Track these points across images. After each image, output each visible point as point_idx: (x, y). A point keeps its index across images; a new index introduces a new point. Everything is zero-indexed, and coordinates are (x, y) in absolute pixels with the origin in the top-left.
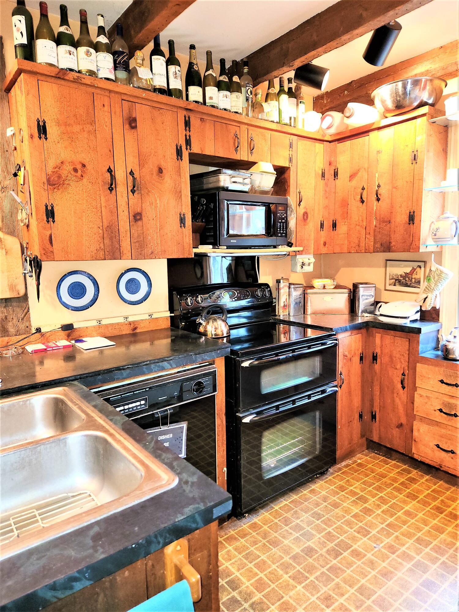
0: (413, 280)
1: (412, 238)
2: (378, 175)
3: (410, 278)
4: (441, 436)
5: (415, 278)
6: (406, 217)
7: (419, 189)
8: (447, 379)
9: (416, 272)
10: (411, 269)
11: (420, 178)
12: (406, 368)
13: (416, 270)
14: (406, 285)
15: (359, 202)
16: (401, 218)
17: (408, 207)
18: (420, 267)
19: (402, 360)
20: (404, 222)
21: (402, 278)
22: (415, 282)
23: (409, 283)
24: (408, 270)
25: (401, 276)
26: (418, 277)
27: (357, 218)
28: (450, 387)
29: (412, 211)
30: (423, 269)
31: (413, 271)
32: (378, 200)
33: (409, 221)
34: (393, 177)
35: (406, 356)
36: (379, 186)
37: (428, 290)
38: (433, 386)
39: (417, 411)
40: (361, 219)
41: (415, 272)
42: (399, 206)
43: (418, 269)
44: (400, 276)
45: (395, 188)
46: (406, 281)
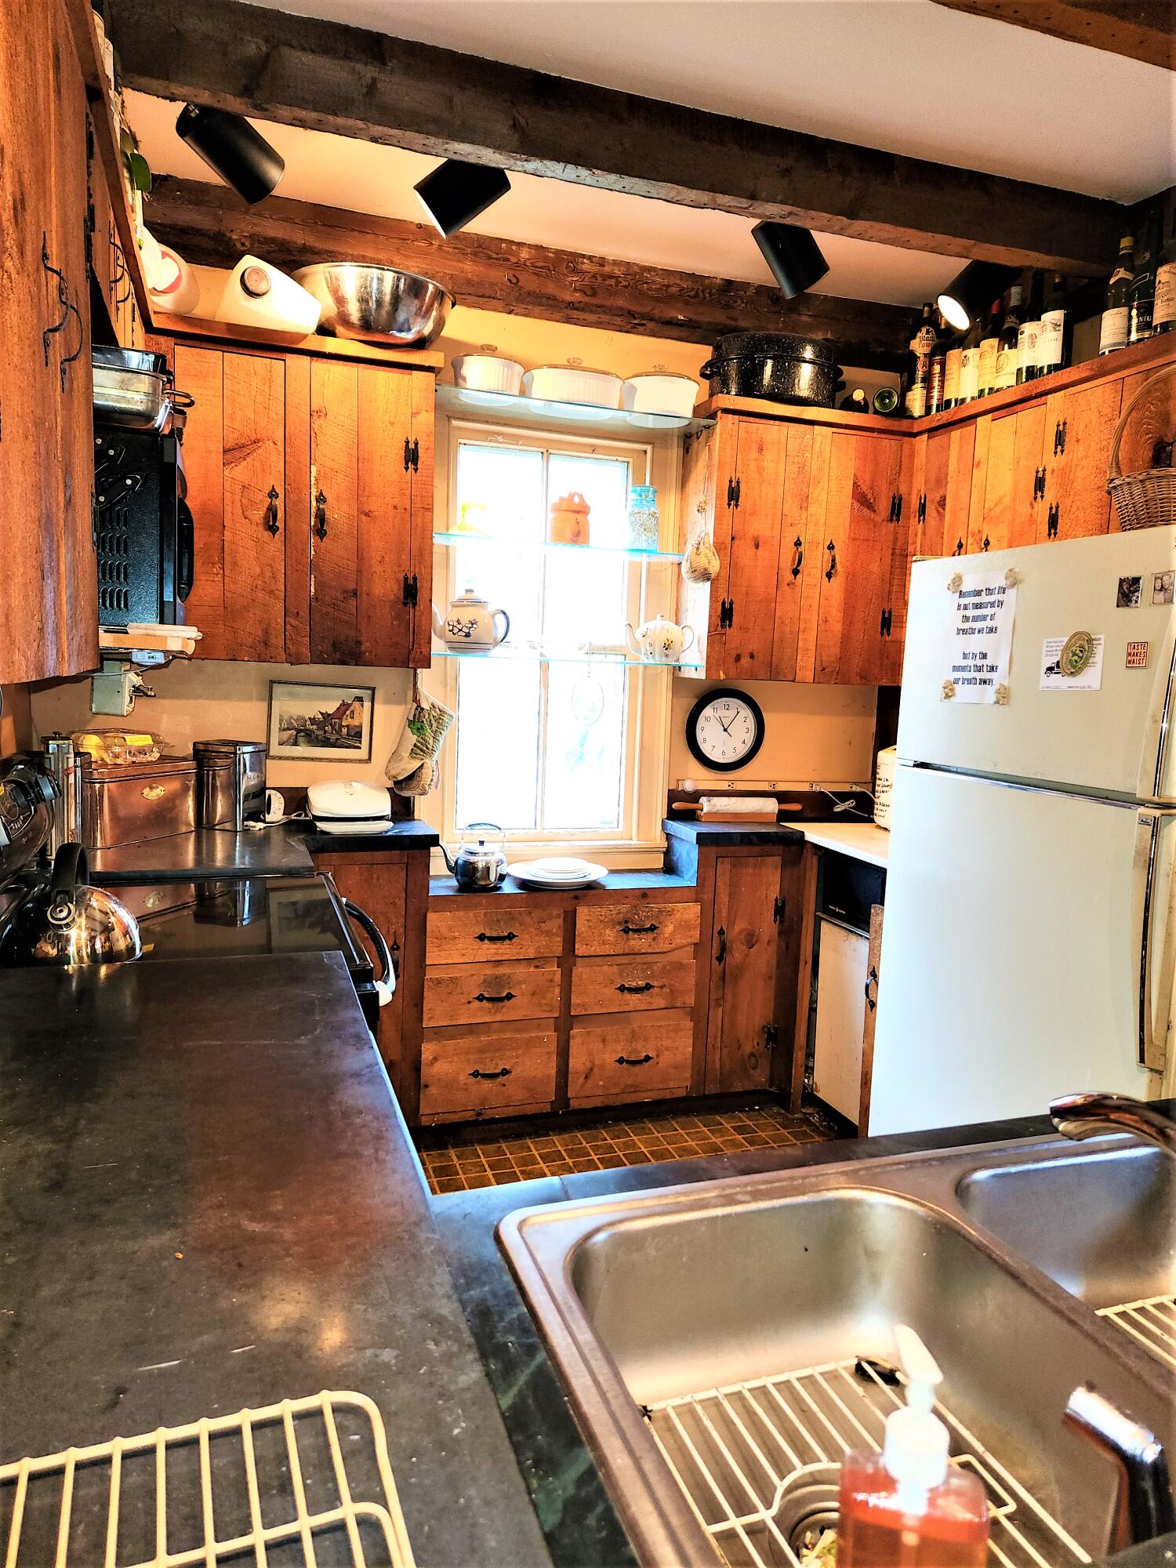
0: (345, 730)
1: (411, 636)
2: (318, 472)
3: (337, 727)
4: (482, 1051)
5: (347, 726)
6: (395, 588)
7: (424, 531)
8: (491, 929)
9: (353, 712)
10: (337, 704)
11: (428, 507)
12: (402, 930)
13: (352, 708)
14: (326, 743)
15: (261, 528)
16: (384, 586)
17: (400, 566)
18: (360, 699)
19: (392, 916)
20: (392, 597)
21: (315, 727)
22: (348, 735)
23: (333, 738)
24: (331, 707)
25: (313, 721)
26: (357, 724)
27: (258, 570)
28: (498, 945)
29: (410, 576)
30: (367, 704)
31: (343, 708)
32: (320, 532)
33: (406, 597)
34: (360, 488)
35: (401, 903)
36: (321, 499)
37: (422, 750)
38: (464, 952)
39: (430, 1019)
40: (268, 574)
41: (348, 713)
42: (379, 559)
43: (357, 704)
44: (308, 722)
45: (367, 515)
46: (325, 732)
